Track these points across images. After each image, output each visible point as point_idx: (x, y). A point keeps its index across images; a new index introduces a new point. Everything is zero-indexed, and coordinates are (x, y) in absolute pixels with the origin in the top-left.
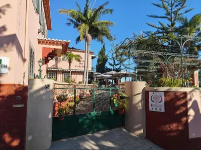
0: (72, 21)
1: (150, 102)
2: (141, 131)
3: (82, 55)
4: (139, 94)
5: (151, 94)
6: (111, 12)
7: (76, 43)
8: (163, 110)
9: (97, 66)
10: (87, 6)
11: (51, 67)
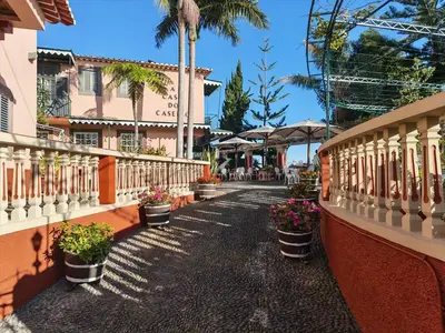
7: (158, 45)
9: (222, 121)
11: (81, 114)
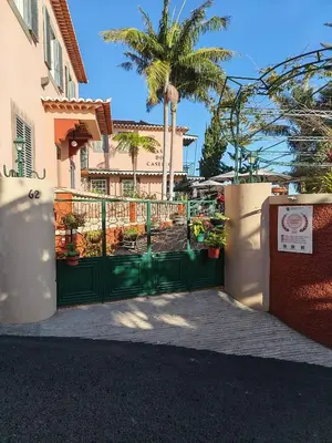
0: (134, 57)
1: (280, 231)
2: (259, 299)
3: (158, 136)
4: (255, 212)
5: (282, 211)
6: (224, 25)
8: (309, 250)
9: (201, 162)
10: (165, 15)
11: (95, 167)
